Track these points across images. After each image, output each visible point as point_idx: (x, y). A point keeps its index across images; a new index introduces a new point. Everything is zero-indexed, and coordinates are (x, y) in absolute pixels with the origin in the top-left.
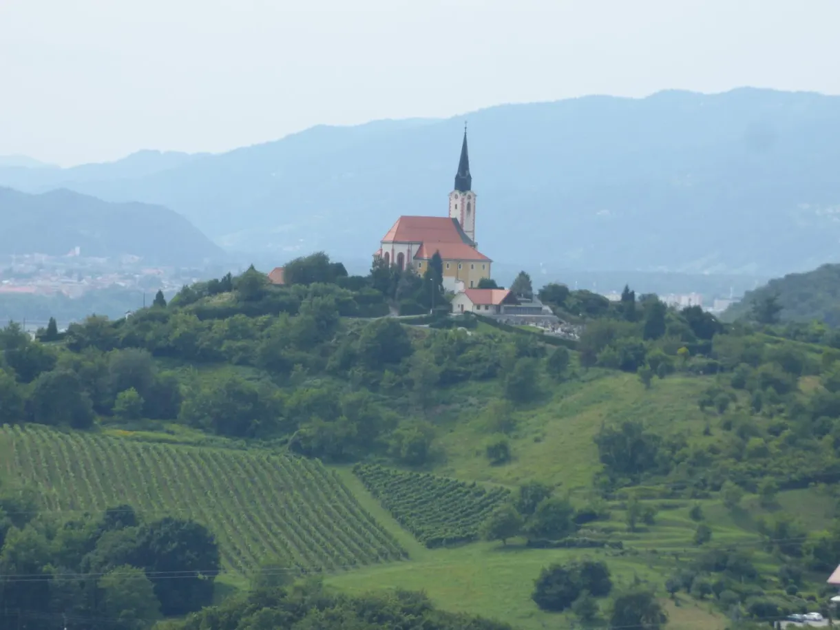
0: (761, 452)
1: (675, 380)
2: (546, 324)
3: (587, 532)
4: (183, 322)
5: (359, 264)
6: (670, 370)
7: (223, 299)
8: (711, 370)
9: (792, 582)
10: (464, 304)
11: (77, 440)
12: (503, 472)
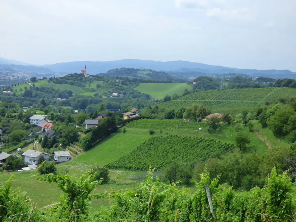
0: (107, 86)
1: (101, 81)
2: (91, 77)
3: (96, 91)
4: (67, 77)
5: (79, 73)
6: (100, 81)
7: (70, 76)
8: (103, 81)
9: (110, 94)
10: (86, 76)
11: (61, 85)
12: (90, 87)
